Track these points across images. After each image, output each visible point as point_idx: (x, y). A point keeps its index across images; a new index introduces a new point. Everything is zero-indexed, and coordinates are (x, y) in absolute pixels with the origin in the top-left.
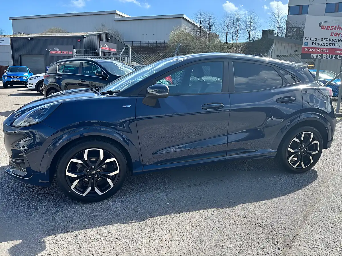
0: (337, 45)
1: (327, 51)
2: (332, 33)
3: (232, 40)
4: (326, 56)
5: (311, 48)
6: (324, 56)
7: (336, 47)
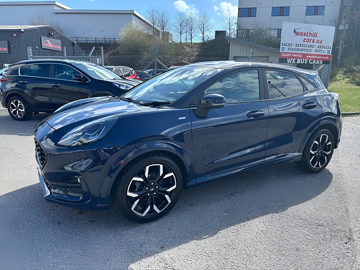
0: (309, 50)
1: (300, 56)
2: (305, 39)
3: (186, 40)
4: (300, 60)
5: (287, 53)
6: (298, 61)
7: (307, 53)
